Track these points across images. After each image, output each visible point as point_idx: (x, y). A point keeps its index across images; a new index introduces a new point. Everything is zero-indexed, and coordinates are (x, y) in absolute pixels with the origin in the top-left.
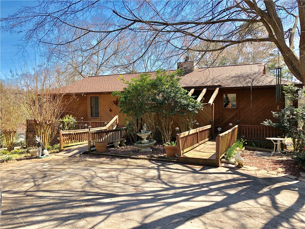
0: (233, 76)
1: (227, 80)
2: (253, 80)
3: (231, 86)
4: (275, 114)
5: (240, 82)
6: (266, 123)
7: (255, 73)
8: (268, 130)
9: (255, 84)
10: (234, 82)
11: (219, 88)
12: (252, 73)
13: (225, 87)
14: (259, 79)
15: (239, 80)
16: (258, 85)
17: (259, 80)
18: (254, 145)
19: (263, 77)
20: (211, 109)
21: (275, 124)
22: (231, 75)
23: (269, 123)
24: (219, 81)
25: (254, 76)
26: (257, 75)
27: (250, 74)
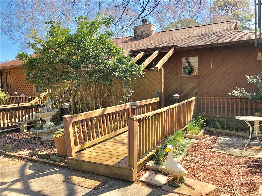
0: (195, 35)
1: (186, 40)
2: (220, 37)
3: (190, 45)
4: (250, 79)
5: (203, 41)
6: (236, 93)
7: (223, 31)
8: (239, 103)
9: (222, 40)
10: (195, 41)
11: (173, 49)
12: (220, 31)
13: (182, 47)
14: (228, 35)
15: (201, 39)
16: (226, 41)
17: (227, 37)
18: (219, 126)
19: (234, 32)
20: (159, 76)
21: (250, 94)
22: (193, 35)
23: (242, 93)
24: (177, 41)
25: (222, 32)
26: (225, 31)
27: (217, 32)
